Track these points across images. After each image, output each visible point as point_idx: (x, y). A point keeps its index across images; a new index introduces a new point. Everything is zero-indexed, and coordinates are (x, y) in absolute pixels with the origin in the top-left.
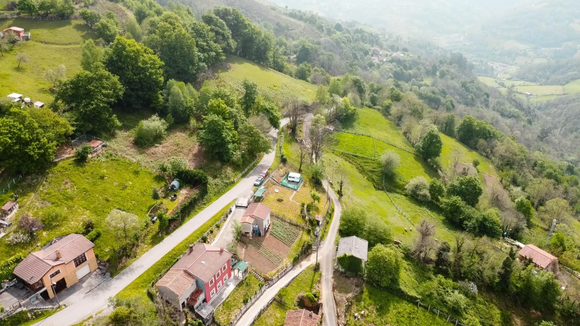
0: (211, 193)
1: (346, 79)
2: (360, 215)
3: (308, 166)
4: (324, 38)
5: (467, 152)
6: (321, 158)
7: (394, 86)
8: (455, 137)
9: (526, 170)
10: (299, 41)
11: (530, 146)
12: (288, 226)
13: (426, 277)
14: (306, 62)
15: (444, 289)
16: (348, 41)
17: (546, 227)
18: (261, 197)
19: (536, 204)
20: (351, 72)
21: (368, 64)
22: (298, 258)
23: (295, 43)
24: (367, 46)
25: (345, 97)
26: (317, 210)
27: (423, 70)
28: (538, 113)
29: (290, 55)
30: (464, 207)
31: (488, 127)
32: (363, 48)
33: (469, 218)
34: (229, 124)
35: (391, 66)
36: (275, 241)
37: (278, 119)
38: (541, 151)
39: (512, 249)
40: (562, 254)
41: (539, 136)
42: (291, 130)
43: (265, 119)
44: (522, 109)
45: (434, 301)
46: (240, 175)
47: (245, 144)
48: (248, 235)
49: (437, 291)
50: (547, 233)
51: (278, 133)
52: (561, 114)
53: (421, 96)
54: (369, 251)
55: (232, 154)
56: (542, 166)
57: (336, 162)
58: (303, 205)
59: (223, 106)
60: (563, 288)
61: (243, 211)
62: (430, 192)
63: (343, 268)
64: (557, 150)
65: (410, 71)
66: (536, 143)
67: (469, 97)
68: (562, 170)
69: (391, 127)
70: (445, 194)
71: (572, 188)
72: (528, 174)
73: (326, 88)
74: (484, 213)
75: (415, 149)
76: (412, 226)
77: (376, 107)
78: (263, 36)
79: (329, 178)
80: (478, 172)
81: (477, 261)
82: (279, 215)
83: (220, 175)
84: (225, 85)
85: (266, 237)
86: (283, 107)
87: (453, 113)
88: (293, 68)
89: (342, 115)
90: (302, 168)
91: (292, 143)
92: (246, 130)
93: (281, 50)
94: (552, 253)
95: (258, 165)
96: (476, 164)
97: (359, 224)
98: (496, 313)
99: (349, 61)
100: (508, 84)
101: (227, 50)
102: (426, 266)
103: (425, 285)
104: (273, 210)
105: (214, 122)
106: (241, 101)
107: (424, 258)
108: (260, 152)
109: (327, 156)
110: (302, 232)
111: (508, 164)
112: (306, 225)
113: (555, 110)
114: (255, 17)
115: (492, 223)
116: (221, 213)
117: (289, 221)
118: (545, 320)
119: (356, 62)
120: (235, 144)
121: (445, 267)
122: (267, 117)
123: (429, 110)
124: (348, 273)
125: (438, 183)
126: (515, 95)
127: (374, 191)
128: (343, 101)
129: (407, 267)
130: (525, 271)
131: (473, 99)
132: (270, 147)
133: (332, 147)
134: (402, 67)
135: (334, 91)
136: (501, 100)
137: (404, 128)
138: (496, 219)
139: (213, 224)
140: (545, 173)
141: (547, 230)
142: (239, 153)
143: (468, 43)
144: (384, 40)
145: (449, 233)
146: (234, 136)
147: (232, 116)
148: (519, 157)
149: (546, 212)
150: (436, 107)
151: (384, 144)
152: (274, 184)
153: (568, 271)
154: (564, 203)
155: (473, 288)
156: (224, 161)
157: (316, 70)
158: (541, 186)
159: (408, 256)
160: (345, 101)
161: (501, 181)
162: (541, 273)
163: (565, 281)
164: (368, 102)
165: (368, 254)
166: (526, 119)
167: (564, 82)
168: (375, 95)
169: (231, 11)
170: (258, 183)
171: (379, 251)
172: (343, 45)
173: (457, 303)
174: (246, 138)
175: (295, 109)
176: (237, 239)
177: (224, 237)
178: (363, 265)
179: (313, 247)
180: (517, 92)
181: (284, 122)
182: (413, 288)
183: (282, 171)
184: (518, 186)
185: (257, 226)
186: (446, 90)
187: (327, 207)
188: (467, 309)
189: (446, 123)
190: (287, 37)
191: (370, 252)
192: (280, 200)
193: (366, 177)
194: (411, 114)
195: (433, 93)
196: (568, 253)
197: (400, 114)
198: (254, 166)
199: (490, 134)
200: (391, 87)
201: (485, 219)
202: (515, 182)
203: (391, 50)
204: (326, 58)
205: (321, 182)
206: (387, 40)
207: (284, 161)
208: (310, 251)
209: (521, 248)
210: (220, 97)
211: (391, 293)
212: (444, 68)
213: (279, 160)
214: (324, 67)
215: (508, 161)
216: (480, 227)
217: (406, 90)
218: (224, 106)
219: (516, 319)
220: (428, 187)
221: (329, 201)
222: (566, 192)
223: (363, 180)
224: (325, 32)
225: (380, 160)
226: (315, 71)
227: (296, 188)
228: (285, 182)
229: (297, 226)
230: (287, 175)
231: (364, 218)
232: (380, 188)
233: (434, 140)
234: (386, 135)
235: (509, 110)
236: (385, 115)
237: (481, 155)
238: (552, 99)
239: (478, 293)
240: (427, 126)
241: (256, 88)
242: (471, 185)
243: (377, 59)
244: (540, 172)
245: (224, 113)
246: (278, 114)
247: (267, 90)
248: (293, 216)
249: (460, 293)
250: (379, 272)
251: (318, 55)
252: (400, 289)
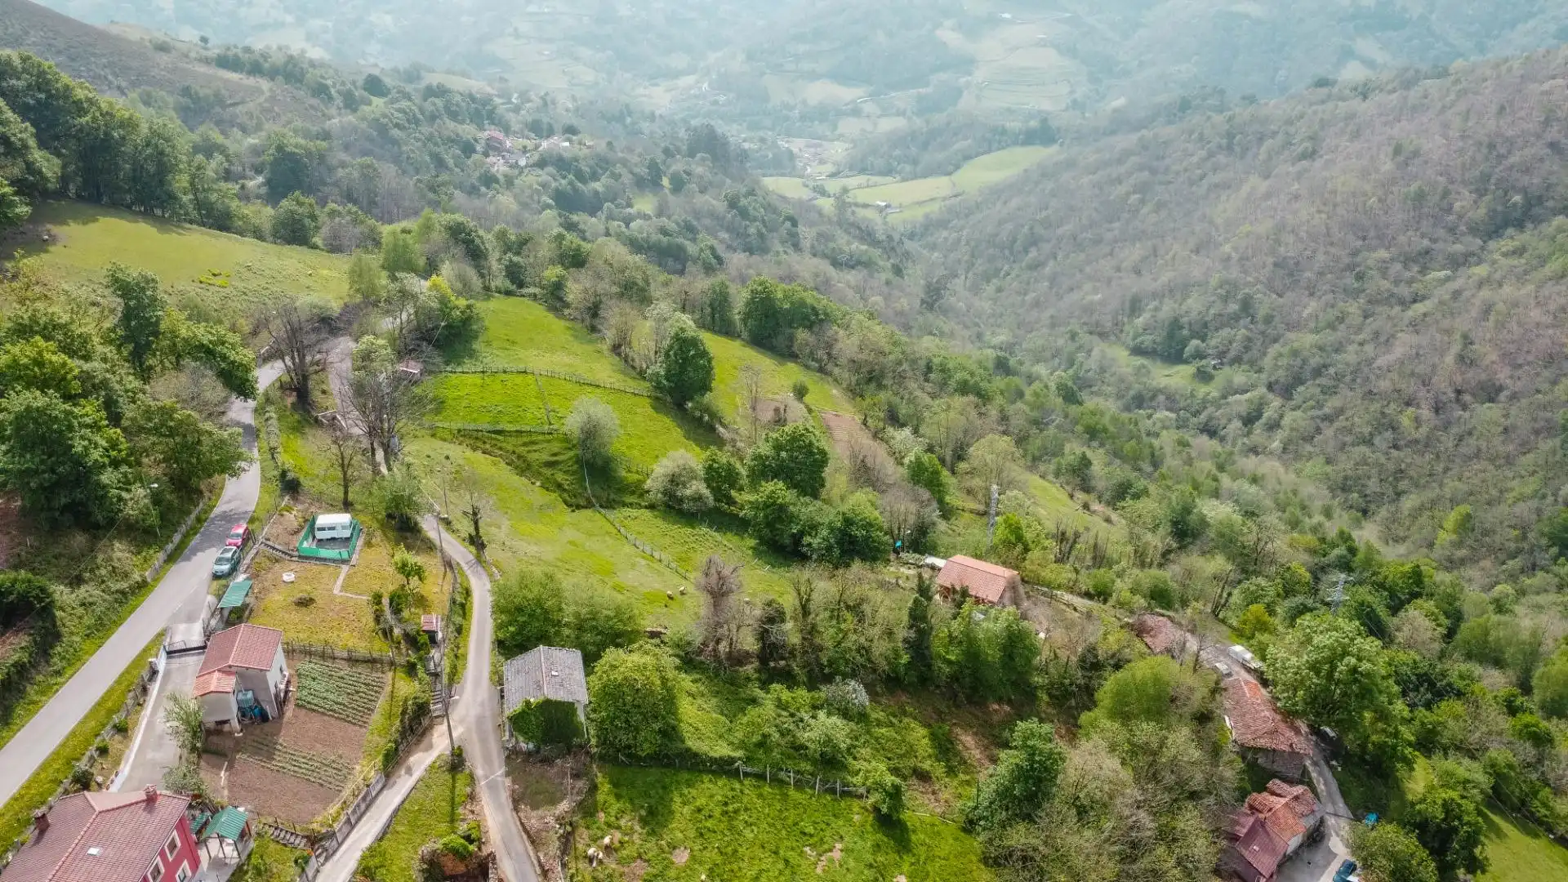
0: (72, 633)
1: (427, 228)
2: (544, 586)
3: (367, 486)
4: (339, 119)
5: (773, 367)
6: (401, 456)
7: (561, 230)
8: (739, 336)
9: (912, 385)
10: (263, 134)
11: (911, 328)
12: (345, 670)
13: (744, 700)
14: (297, 193)
15: (792, 715)
16: (408, 120)
17: (982, 508)
18: (245, 606)
19: (948, 459)
20: (435, 205)
21: (480, 178)
22: (396, 749)
23: (252, 141)
24: (467, 130)
25: (434, 277)
26: (422, 602)
27: (627, 178)
28: (909, 245)
29: (244, 177)
30: (794, 505)
31: (810, 298)
32: (457, 135)
33: (813, 527)
34: (89, 410)
35: (544, 175)
36: (315, 723)
37: (247, 370)
38: (934, 335)
39: (920, 576)
40: (1024, 559)
41: (923, 302)
42: (295, 394)
43: (204, 376)
44: (875, 243)
45: (776, 754)
46: (161, 556)
47: (158, 463)
48: (226, 728)
49: (776, 726)
50: (985, 520)
51: (256, 410)
52: (959, 240)
53: (636, 246)
54: (587, 675)
55: (120, 499)
56: (944, 370)
57: (447, 458)
58: (377, 599)
59: (54, 358)
60: (1042, 635)
61: (193, 662)
62: (709, 486)
63: (529, 739)
64: (966, 327)
65: (597, 186)
66: (921, 319)
67: (752, 230)
68: (985, 369)
69: (576, 337)
70: (744, 481)
71: (1013, 407)
72: (918, 393)
73: (374, 260)
74: (844, 508)
75: (648, 384)
76: (684, 582)
77: (525, 291)
78: (144, 129)
79: (437, 507)
80: (810, 411)
81: (852, 627)
82: (311, 645)
83: (92, 571)
84: (49, 294)
85: (285, 720)
86: (255, 333)
87: (721, 277)
88: (264, 215)
89: (437, 327)
90: (351, 497)
91: (307, 430)
92: (150, 419)
93: (213, 166)
94: (1004, 564)
95: (212, 515)
96: (800, 392)
97: (546, 612)
98: (919, 736)
99: (427, 177)
100: (833, 186)
101: (30, 186)
102: (737, 671)
103: (745, 720)
104: (291, 635)
105: (35, 415)
106: (113, 335)
107: (730, 655)
108: (210, 476)
109: (417, 449)
110: (390, 674)
111: (870, 380)
112: (400, 654)
113: (945, 234)
114: (106, 78)
115: (864, 527)
116: (123, 687)
117: (345, 655)
118: (1022, 720)
119: (444, 177)
120: (124, 468)
121: (782, 663)
122: (211, 368)
123: (663, 277)
124: (546, 750)
125: (723, 458)
126: (853, 213)
127: (566, 516)
128: (430, 289)
129: (693, 688)
130: (959, 619)
131: (761, 235)
132: (239, 457)
133: (427, 420)
134: (571, 176)
135: (398, 263)
136: (823, 228)
137: (610, 335)
138: (874, 514)
139: (104, 726)
140: (952, 383)
141: (984, 514)
142: (141, 492)
143: (722, 99)
144: (508, 110)
145: (776, 577)
146: (114, 445)
147: (91, 386)
148: (891, 357)
149: (971, 473)
150: (679, 267)
151: (569, 386)
152: (277, 561)
153: (1044, 594)
154: (1005, 443)
155: (856, 693)
156: (97, 526)
157: (333, 214)
158: (952, 414)
159: (689, 661)
160: (435, 286)
161: (865, 423)
162: (992, 616)
163: (1042, 618)
164: (500, 281)
165: (587, 683)
166: (889, 265)
167: (951, 168)
168: (516, 259)
169: (17, 62)
170: (226, 567)
171: (613, 667)
172: (395, 132)
173: (830, 740)
174: (154, 444)
175: (294, 332)
176: (194, 749)
177: (150, 755)
178: (582, 718)
179: (432, 707)
180: (856, 205)
181: (267, 376)
182: (720, 737)
183: (292, 518)
184: (903, 425)
185: (250, 695)
186: (695, 223)
187: (448, 588)
188: (855, 747)
189: (711, 305)
190: (224, 125)
191: (592, 677)
192: (304, 603)
193: (538, 484)
194: (621, 295)
195: (664, 231)
196: (1035, 554)
197: (592, 299)
198: (199, 520)
199: (817, 314)
200: (556, 230)
201: (848, 522)
202: (894, 419)
203: (533, 135)
204: (356, 174)
205: (416, 524)
206: (517, 110)
207: (291, 486)
208: (425, 722)
209: (940, 569)
210: (37, 333)
211: (667, 766)
212: (678, 166)
213: (276, 486)
214: (355, 202)
215: (870, 372)
216: (840, 543)
217: (596, 236)
218: (58, 358)
219: (963, 738)
220: (702, 473)
221: (451, 566)
222: (1004, 418)
223: (536, 494)
224: (339, 101)
225: (565, 429)
226: (332, 216)
227: (345, 556)
228: (307, 545)
229: (371, 662)
230: (310, 525)
231: (557, 594)
232: (582, 502)
233: (692, 353)
234: (566, 360)
235: (846, 249)
236: (553, 309)
237: (807, 367)
238: (934, 208)
239: (871, 701)
240: (665, 320)
241: (155, 289)
242: (800, 447)
243: (502, 161)
244: (943, 385)
245: (64, 378)
246: (245, 355)
247: (192, 290)
248: (355, 637)
249: (829, 714)
250: (627, 721)
251: (331, 170)
252: (688, 750)
